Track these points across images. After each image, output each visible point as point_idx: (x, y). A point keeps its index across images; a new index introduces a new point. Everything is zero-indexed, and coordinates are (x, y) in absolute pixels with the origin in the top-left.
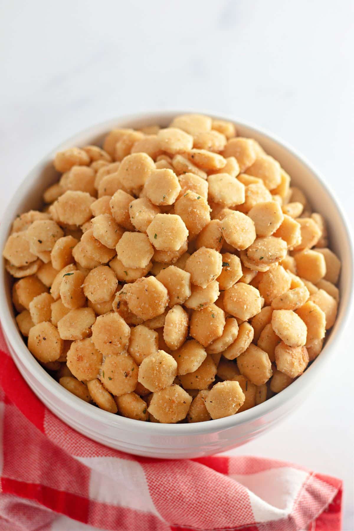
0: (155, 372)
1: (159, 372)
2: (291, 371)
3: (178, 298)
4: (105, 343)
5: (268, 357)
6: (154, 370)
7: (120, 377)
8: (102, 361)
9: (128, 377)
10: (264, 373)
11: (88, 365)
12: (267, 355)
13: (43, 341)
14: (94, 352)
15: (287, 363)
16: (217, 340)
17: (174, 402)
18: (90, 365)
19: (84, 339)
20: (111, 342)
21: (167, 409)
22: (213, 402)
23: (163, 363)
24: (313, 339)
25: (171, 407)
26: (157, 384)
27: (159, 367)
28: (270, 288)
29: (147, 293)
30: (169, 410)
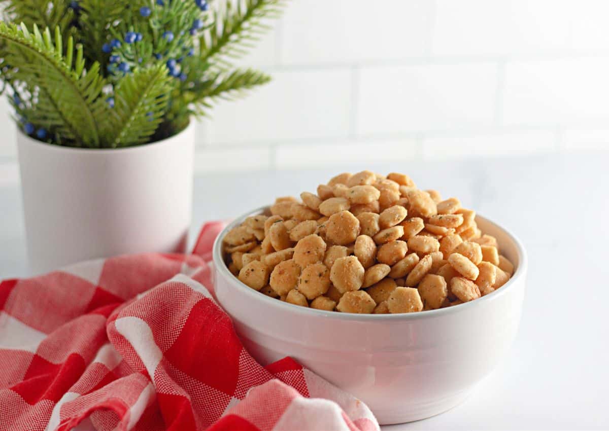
0: (345, 269)
1: (349, 270)
2: (464, 294)
3: (368, 229)
4: (304, 253)
5: (444, 280)
6: (344, 267)
7: (315, 279)
8: (300, 274)
9: (321, 278)
10: (440, 290)
11: (288, 275)
12: (443, 278)
13: (251, 273)
14: (294, 265)
15: (461, 286)
16: (400, 259)
17: (360, 299)
18: (290, 276)
19: (287, 259)
20: (309, 252)
21: (354, 303)
22: (394, 299)
23: (352, 262)
24: (485, 280)
25: (357, 302)
26: (346, 281)
27: (349, 266)
28: (448, 246)
29: (342, 219)
30: (355, 304)
